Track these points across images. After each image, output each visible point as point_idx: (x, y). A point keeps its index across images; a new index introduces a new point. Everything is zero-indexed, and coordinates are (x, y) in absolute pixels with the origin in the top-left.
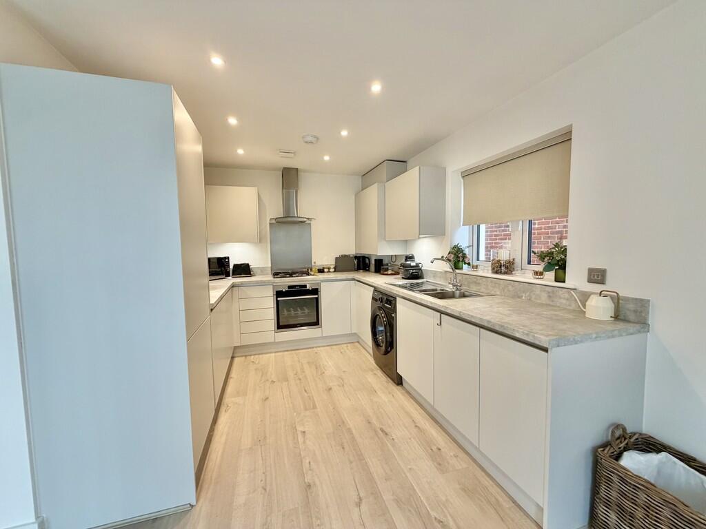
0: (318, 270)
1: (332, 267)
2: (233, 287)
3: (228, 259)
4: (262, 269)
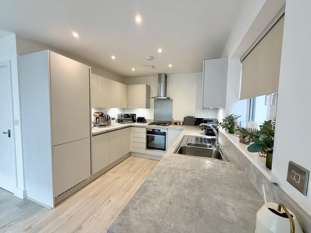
0: (175, 123)
1: (182, 122)
2: (131, 126)
3: (135, 115)
4: (150, 120)
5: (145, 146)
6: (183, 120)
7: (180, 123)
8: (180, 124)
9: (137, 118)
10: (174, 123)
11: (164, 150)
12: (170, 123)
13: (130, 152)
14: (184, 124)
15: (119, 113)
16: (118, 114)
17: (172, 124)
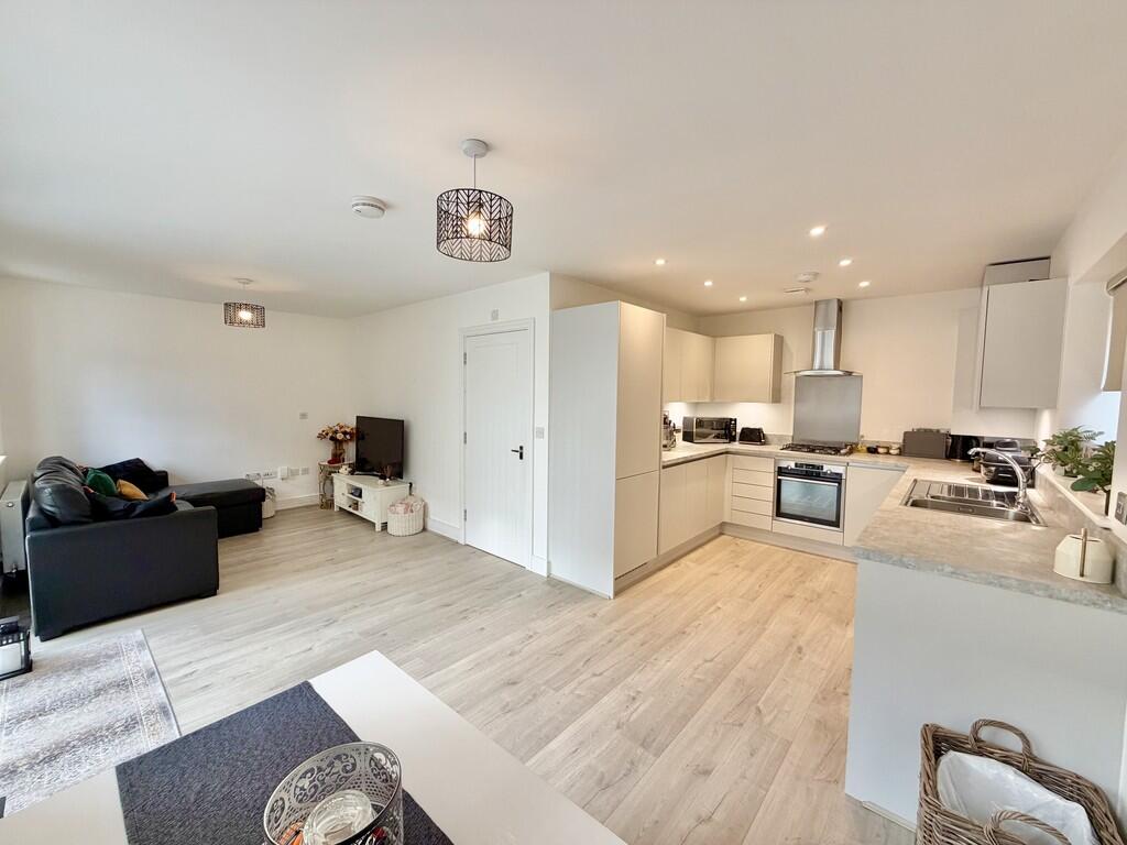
0: (868, 448)
1: (895, 446)
2: (727, 453)
3: (735, 420)
4: (780, 438)
5: (769, 508)
6: (901, 441)
7: (888, 448)
8: (888, 453)
9: (739, 430)
10: (865, 448)
11: (836, 524)
12: (852, 449)
13: (723, 524)
14: (902, 452)
15: (688, 415)
16: (685, 418)
17: (859, 451)
